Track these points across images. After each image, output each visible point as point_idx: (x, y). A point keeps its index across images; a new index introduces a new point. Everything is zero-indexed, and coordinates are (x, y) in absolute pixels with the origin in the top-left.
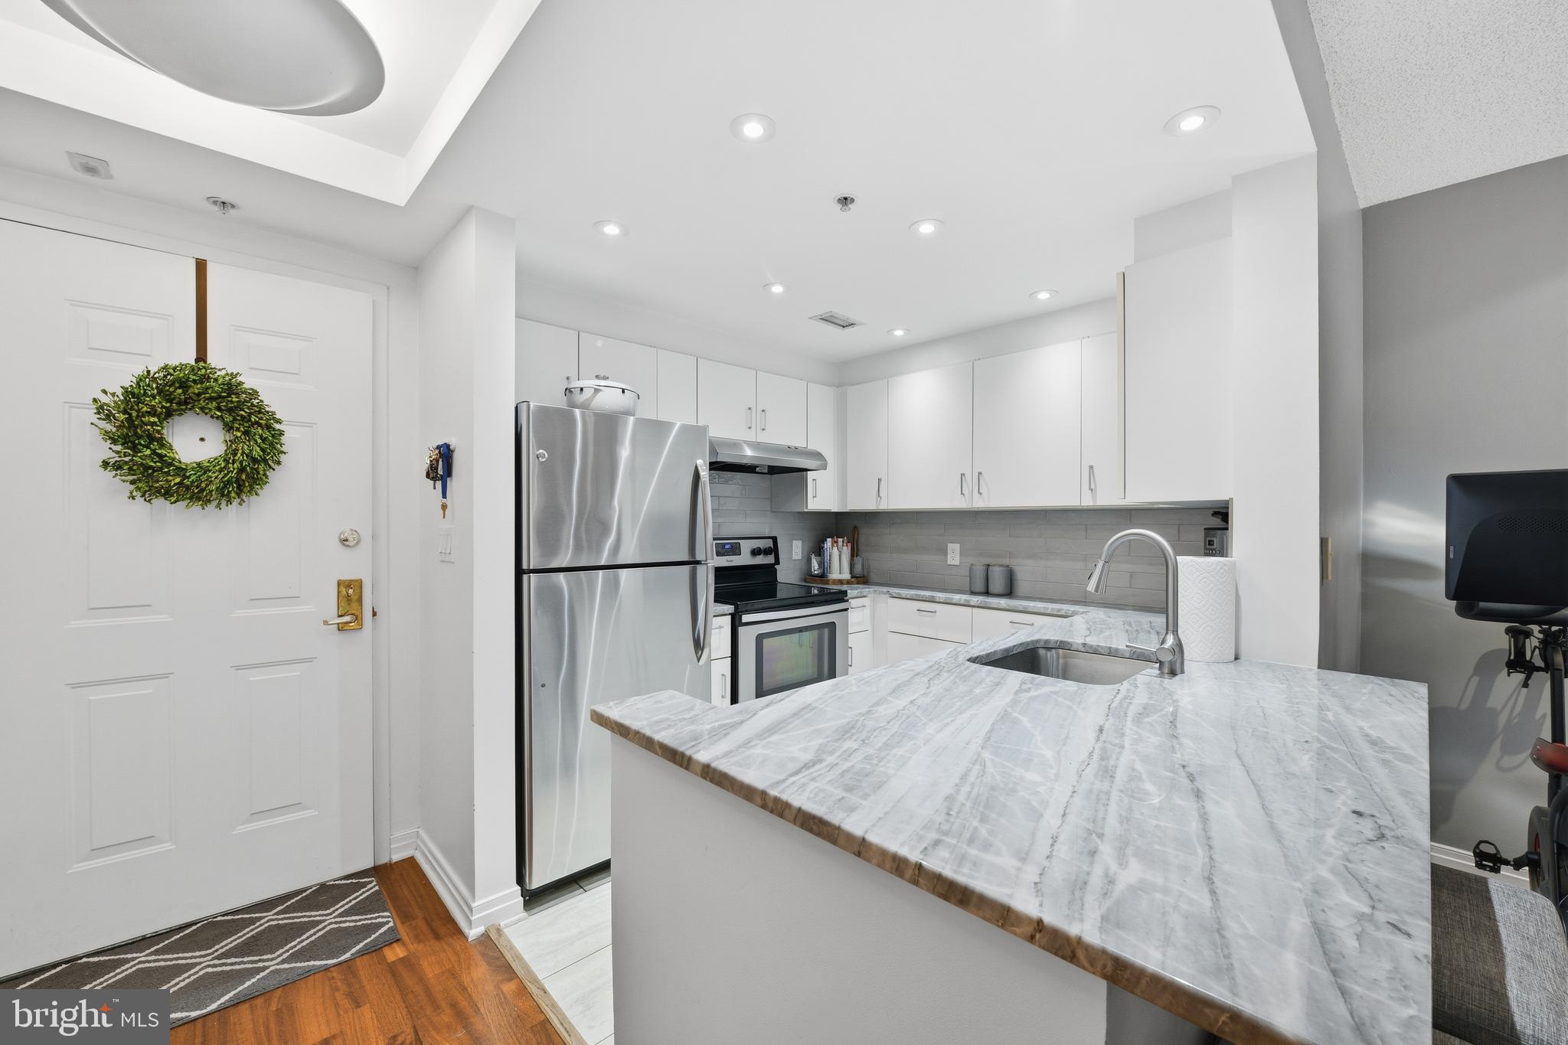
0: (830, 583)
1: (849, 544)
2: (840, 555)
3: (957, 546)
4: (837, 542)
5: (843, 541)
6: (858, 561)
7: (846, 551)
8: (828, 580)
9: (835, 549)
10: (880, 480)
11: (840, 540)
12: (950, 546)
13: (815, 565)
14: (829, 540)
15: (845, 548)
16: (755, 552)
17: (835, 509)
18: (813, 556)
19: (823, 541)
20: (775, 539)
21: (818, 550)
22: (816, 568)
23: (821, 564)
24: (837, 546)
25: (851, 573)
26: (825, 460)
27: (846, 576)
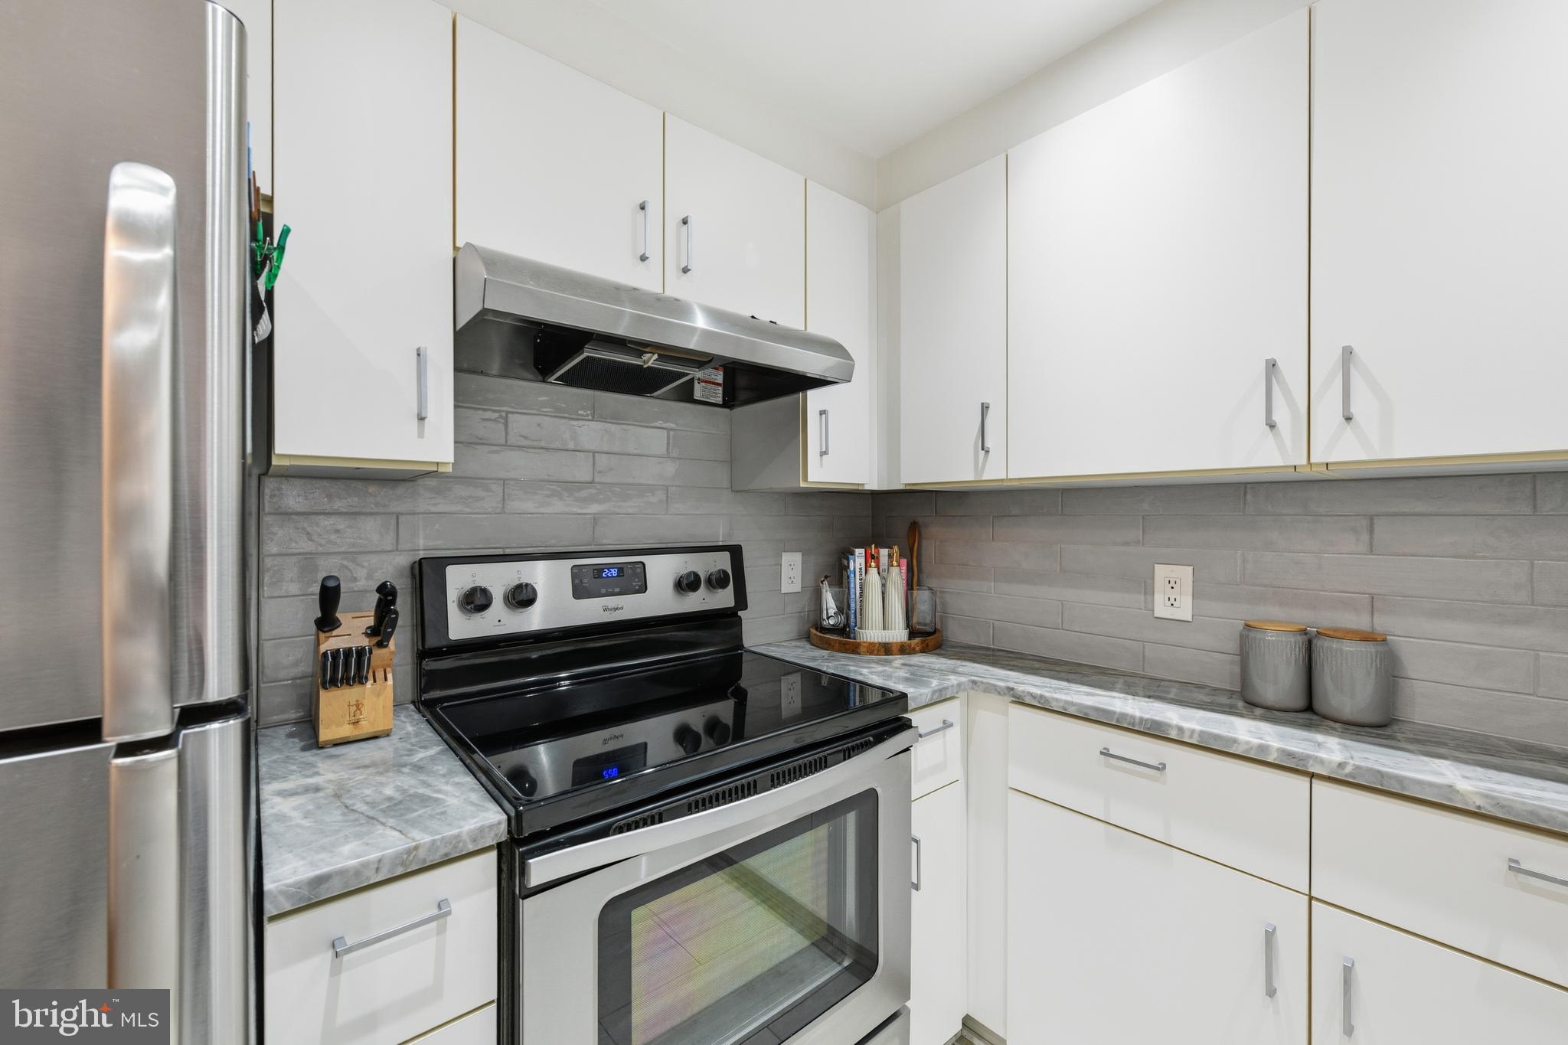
0: (862, 649)
1: (904, 562)
2: (884, 586)
3: (1185, 574)
4: (876, 558)
5: (890, 556)
6: (922, 597)
7: (897, 577)
8: (859, 644)
9: (873, 571)
10: (985, 408)
11: (884, 552)
12: (1161, 572)
13: (830, 603)
14: (859, 552)
15: (895, 571)
16: (687, 584)
17: (872, 484)
18: (826, 584)
19: (846, 553)
20: (736, 552)
21: (838, 575)
22: (832, 612)
23: (843, 608)
24: (878, 567)
25: (908, 625)
26: (853, 360)
27: (898, 633)
